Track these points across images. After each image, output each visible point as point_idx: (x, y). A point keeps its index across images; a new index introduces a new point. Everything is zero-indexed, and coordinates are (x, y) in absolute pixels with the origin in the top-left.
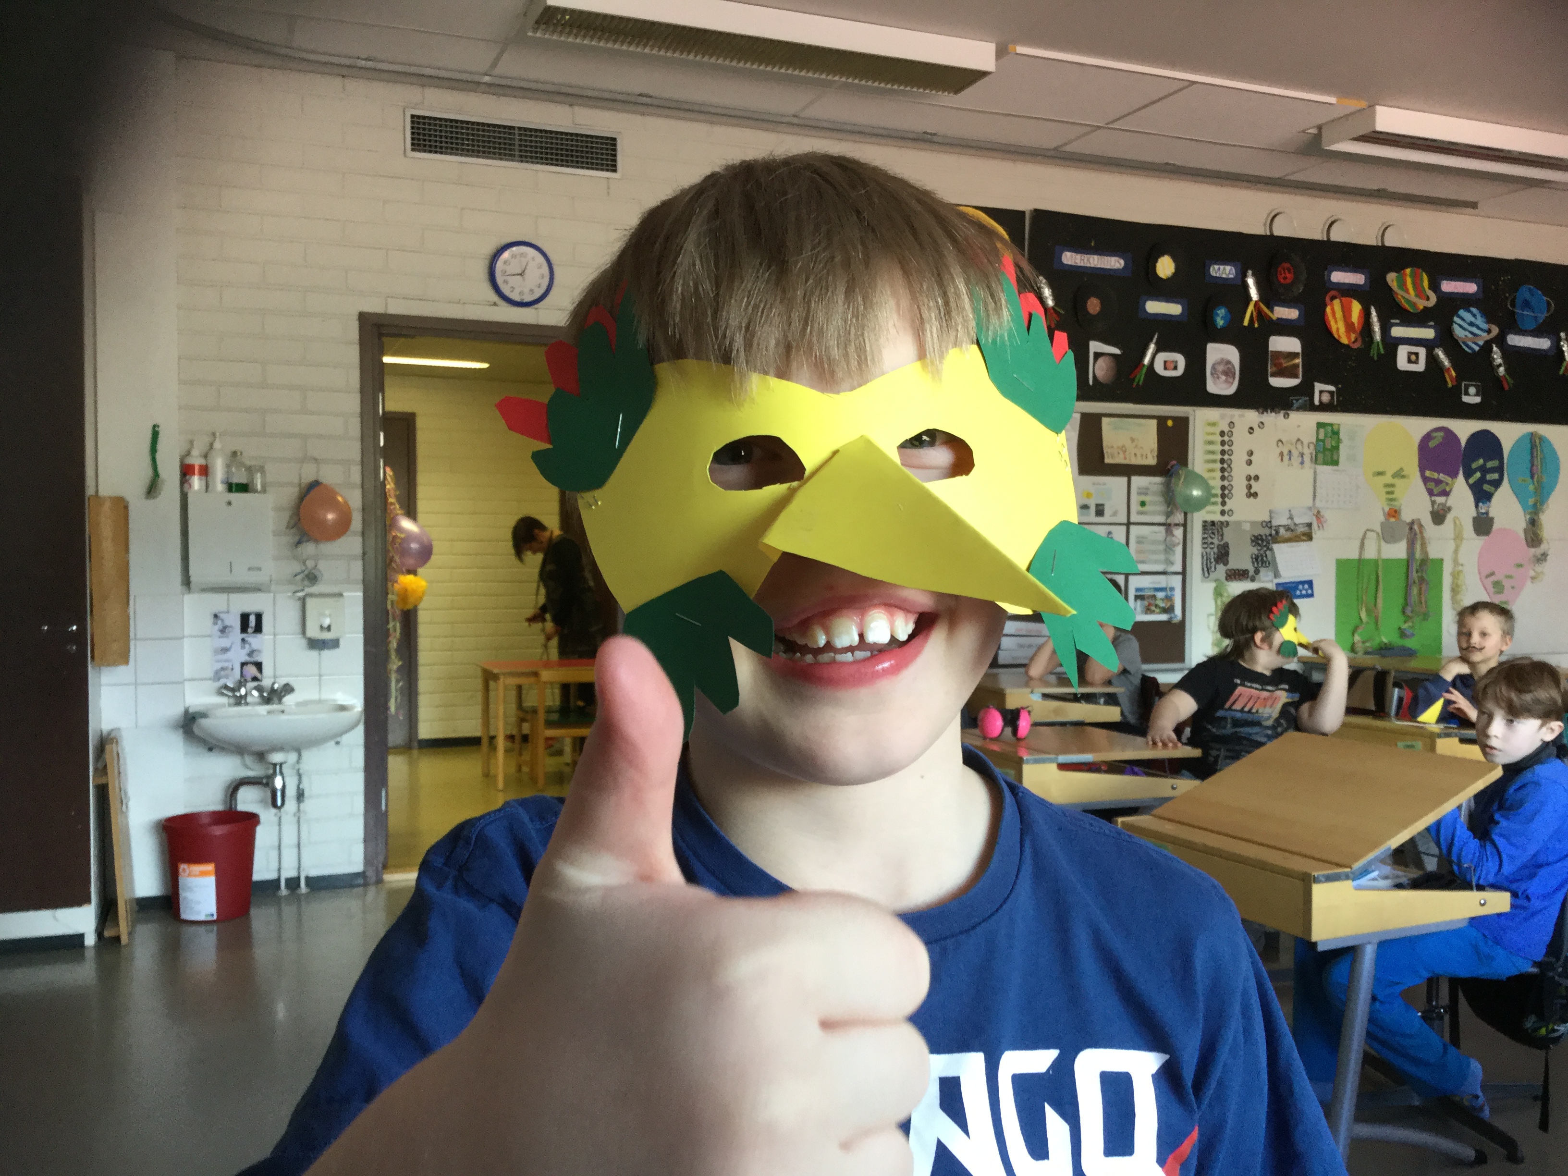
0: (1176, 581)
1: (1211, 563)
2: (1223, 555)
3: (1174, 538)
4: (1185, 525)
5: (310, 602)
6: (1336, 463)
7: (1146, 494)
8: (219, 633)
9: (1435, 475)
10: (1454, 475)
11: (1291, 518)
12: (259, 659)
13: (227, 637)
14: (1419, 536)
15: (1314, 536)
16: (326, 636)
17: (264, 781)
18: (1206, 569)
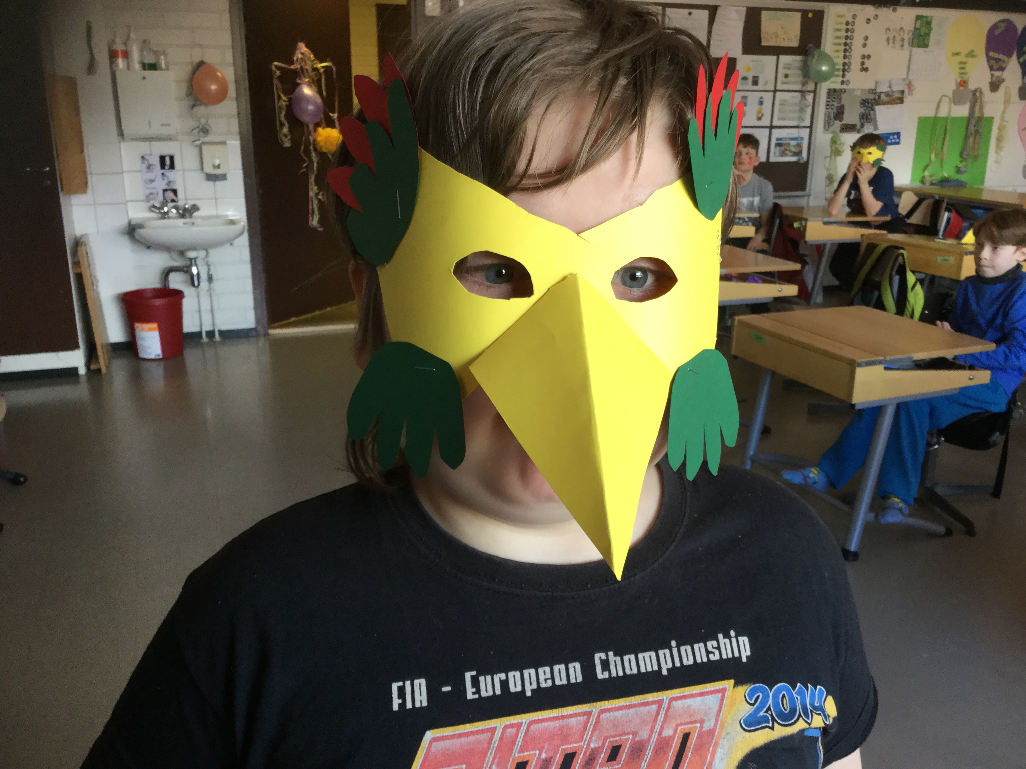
0: (805, 133)
1: (831, 119)
2: (839, 114)
3: (806, 102)
4: (815, 92)
5: (204, 148)
6: (926, 46)
7: (789, 69)
8: (146, 170)
9: (996, 55)
10: (1010, 55)
11: (890, 87)
12: (174, 187)
13: (152, 172)
14: (979, 101)
15: (905, 100)
16: (218, 172)
17: (185, 269)
18: (827, 124)
